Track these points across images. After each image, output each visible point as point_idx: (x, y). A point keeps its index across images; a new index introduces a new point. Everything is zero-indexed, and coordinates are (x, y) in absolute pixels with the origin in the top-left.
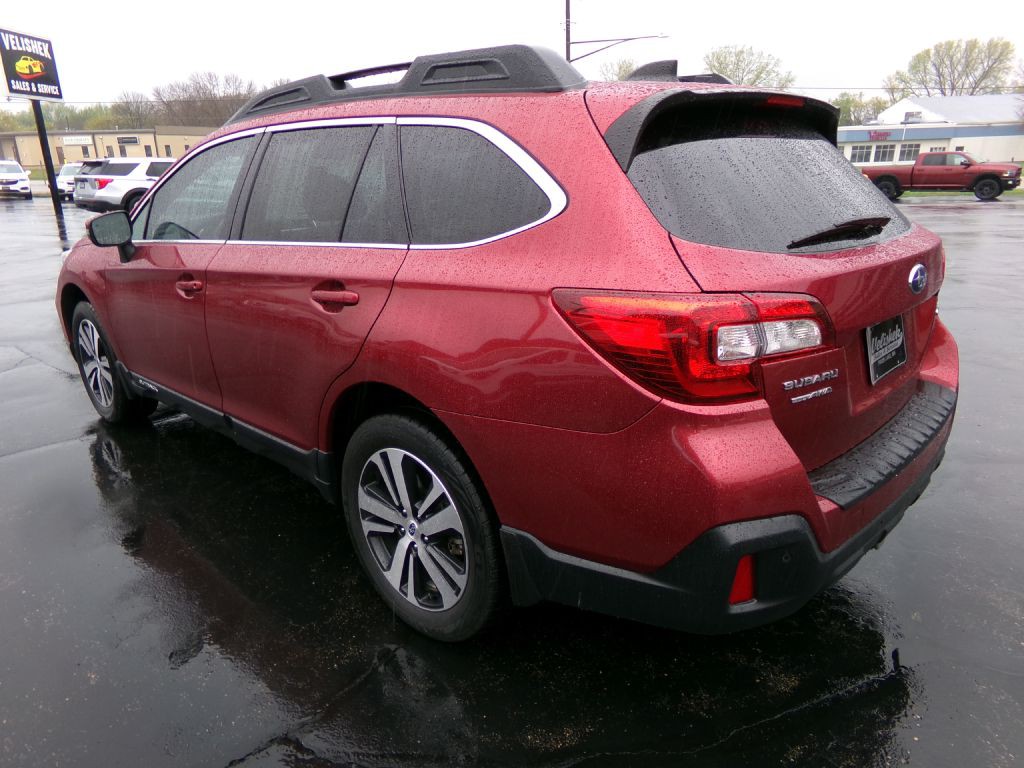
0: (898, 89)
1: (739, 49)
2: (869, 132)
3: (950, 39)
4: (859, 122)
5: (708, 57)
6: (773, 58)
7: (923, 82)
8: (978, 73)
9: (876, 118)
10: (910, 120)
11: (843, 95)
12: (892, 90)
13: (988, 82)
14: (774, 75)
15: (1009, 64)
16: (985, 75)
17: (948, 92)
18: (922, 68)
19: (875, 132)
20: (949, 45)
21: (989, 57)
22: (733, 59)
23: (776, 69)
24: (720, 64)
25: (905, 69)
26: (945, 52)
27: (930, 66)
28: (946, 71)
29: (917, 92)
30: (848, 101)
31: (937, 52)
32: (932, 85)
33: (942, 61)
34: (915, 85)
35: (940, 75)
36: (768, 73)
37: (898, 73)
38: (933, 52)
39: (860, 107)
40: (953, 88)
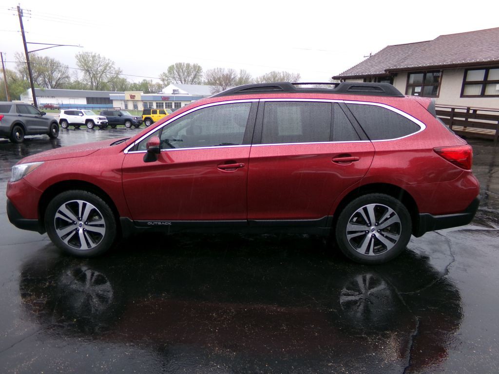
0: (166, 80)
1: (93, 54)
2: (161, 97)
3: (181, 62)
4: (152, 92)
5: (77, 56)
6: (111, 61)
7: (174, 78)
8: (192, 76)
9: (161, 91)
10: (175, 93)
11: (144, 80)
12: (163, 80)
13: (196, 80)
14: (112, 69)
15: (201, 74)
16: (194, 78)
17: (183, 82)
18: (172, 72)
19: (164, 97)
20: (180, 64)
21: (195, 70)
22: (91, 59)
23: (113, 66)
24: (85, 60)
25: (166, 72)
26: (179, 66)
27: (175, 71)
28: (181, 74)
29: (173, 82)
30: (147, 83)
31: (177, 66)
32: (177, 79)
33: (179, 71)
34: (171, 79)
35: (179, 75)
36: (110, 68)
37: (164, 73)
38: (175, 66)
39: (152, 86)
40: (185, 81)
